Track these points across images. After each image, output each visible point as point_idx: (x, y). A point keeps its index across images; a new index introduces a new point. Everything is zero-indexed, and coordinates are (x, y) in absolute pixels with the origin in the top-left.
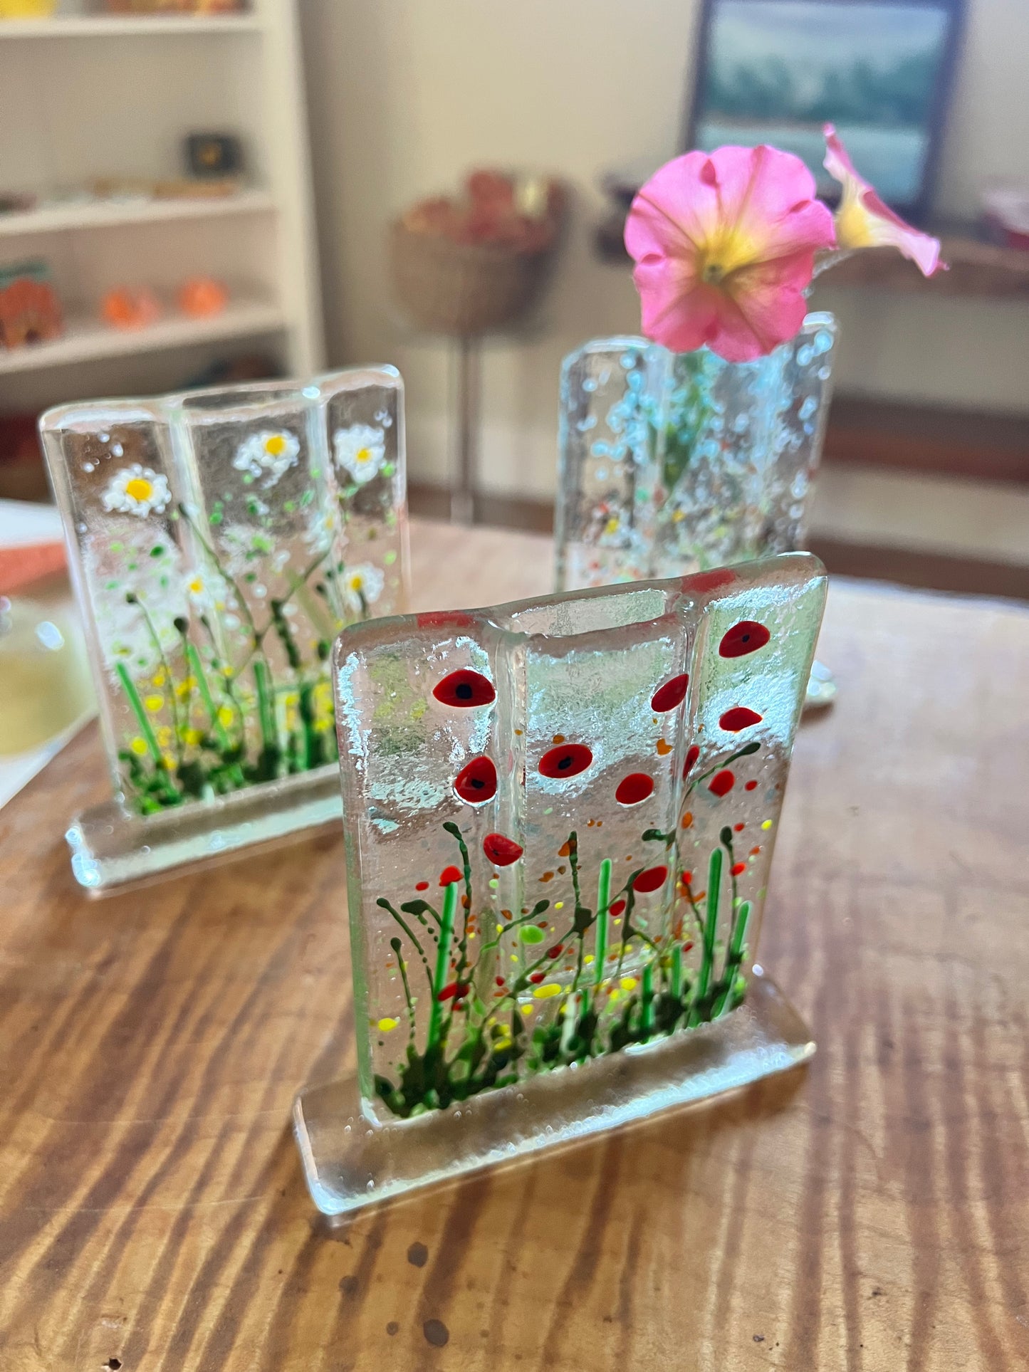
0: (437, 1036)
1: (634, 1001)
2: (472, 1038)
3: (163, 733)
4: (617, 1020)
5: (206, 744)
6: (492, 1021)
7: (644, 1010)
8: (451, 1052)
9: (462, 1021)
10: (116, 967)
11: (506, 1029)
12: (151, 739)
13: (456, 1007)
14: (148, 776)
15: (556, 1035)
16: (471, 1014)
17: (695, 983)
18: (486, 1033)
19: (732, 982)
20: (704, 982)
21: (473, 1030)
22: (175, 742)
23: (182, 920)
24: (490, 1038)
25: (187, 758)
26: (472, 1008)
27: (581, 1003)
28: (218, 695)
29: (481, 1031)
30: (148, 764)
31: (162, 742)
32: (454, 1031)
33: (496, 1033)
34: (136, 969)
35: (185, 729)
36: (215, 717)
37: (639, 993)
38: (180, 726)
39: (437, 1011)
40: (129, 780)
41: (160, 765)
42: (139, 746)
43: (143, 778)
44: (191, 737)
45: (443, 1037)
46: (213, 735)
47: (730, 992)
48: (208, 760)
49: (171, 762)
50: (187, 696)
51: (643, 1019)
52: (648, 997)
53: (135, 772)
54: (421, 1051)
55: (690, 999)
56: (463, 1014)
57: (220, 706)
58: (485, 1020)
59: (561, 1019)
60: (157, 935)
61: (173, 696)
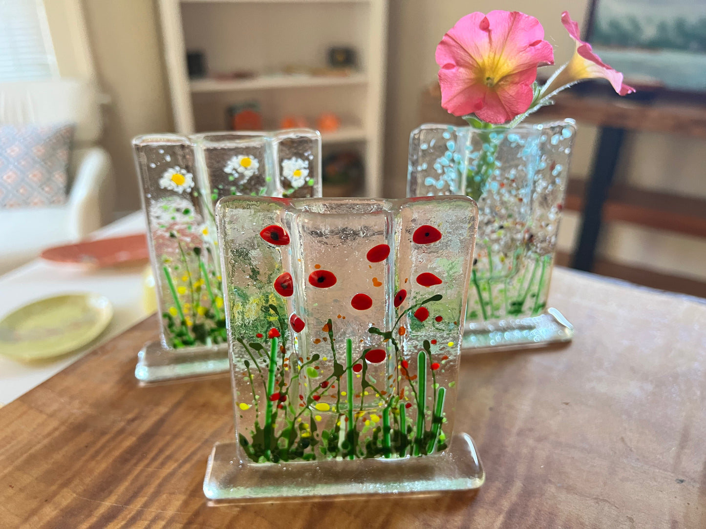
0: (270, 420)
1: (378, 429)
2: (289, 426)
3: (186, 307)
4: (370, 438)
5: (208, 315)
6: (299, 419)
7: (385, 436)
8: (278, 431)
9: (283, 415)
10: (136, 423)
11: (307, 425)
12: (180, 308)
13: (279, 406)
14: (177, 328)
15: (336, 438)
16: (287, 413)
17: (415, 429)
18: (296, 426)
19: (438, 434)
20: (420, 429)
21: (290, 422)
22: (192, 312)
23: (178, 404)
24: (298, 429)
25: (198, 322)
26: (288, 409)
27: (348, 423)
28: (216, 291)
29: (293, 424)
30: (178, 322)
31: (185, 311)
32: (279, 420)
33: (302, 428)
34: (145, 426)
35: (197, 306)
36: (214, 302)
37: (382, 426)
38: (195, 303)
39: (269, 406)
40: (168, 329)
41: (183, 323)
42: (173, 311)
43: (174, 328)
44: (200, 311)
45: (273, 422)
46: (212, 311)
47: (437, 440)
48: (209, 324)
49: (190, 322)
50: (199, 289)
51: (384, 441)
52: (387, 429)
53: (171, 325)
54: (262, 427)
55: (412, 436)
56: (284, 411)
57: (216, 296)
58: (296, 419)
59: (338, 429)
60: (163, 410)
61: (192, 288)
